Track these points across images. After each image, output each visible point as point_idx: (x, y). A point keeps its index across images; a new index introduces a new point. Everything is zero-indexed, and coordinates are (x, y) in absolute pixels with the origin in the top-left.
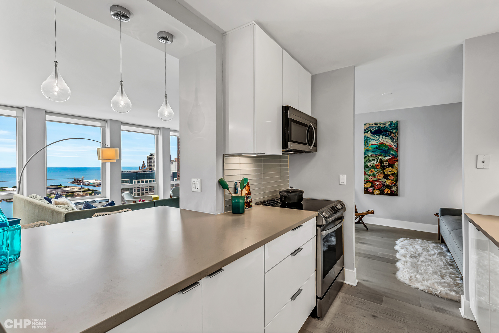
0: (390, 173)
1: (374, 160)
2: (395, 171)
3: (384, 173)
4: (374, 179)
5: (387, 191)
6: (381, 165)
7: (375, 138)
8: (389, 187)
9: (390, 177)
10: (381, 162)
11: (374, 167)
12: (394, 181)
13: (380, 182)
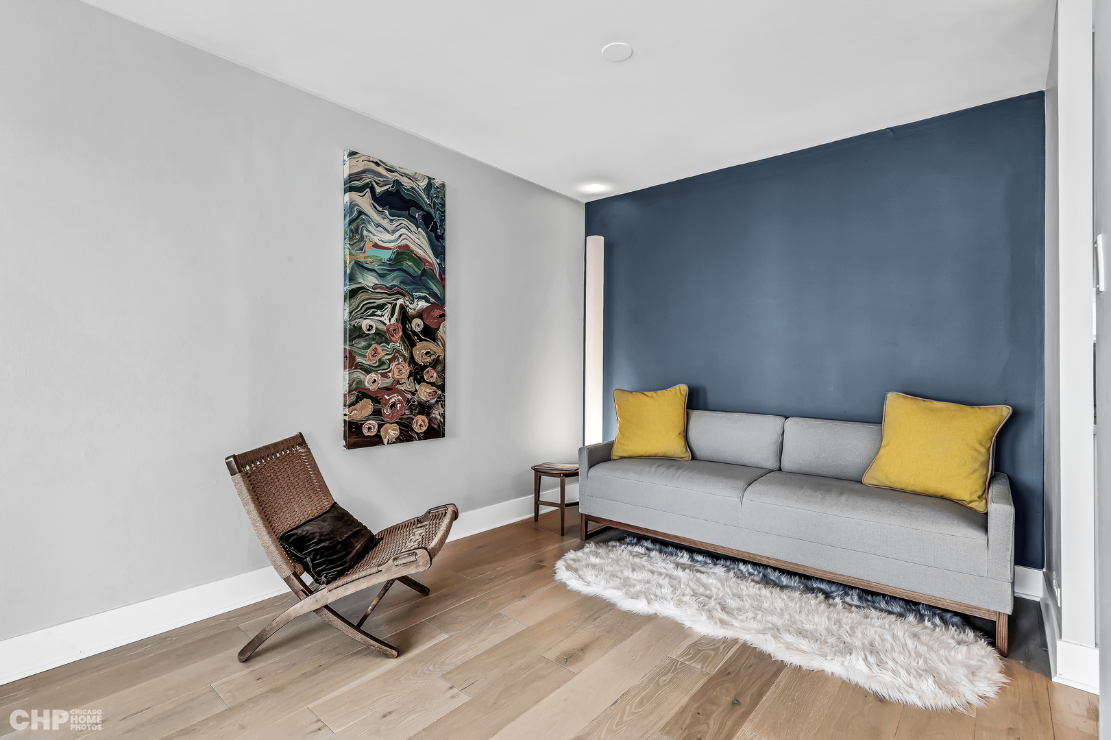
0: (429, 360)
1: (381, 307)
2: (439, 352)
3: (412, 361)
4: (382, 382)
5: (420, 423)
6: (404, 330)
7: (385, 223)
8: (425, 409)
9: (428, 372)
10: (405, 318)
11: (381, 336)
12: (438, 387)
13: (400, 392)
